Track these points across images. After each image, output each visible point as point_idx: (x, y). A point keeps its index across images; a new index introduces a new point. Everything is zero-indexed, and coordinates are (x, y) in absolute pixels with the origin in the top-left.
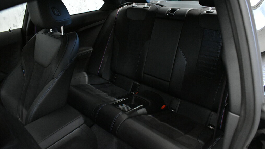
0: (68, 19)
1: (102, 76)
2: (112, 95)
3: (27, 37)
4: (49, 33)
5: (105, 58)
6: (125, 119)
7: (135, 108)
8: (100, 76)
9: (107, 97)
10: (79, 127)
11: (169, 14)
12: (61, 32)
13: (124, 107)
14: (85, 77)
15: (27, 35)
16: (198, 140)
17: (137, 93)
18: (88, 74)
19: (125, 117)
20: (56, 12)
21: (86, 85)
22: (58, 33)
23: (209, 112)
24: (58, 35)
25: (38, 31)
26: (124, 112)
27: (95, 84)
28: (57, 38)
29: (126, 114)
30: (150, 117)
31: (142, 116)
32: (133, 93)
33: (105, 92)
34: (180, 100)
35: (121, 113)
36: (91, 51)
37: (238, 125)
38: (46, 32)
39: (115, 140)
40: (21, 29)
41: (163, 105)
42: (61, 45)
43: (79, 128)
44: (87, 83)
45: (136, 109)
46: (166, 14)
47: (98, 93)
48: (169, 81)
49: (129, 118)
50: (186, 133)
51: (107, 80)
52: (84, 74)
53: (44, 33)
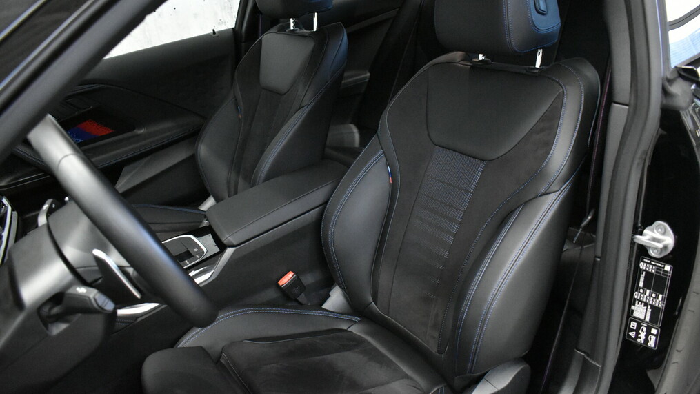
4: (287, 31)
12: (312, 26)
14: (353, 133)
15: (243, 41)
25: (263, 32)
28: (304, 36)
36: (365, 78)
38: (281, 31)
40: (233, 29)
42: (314, 46)
52: (351, 129)
53: (279, 31)
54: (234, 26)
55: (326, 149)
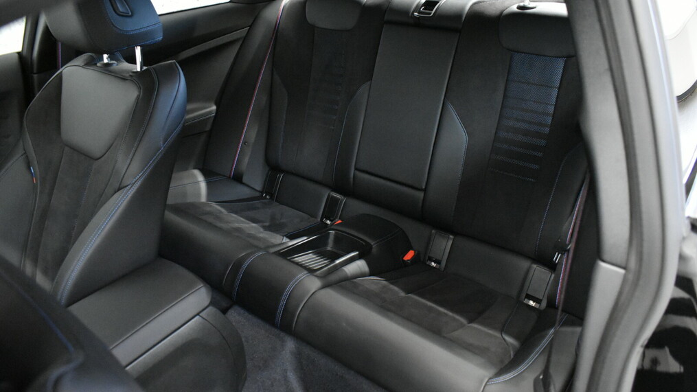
0: (152, 27)
1: (245, 180)
2: (274, 227)
3: (35, 76)
4: (98, 65)
5: (251, 132)
6: (313, 291)
7: (338, 262)
8: (238, 178)
9: (261, 235)
10: (198, 314)
11: (420, 13)
12: (135, 63)
13: (308, 258)
14: (198, 182)
15: (35, 71)
16: (503, 335)
17: (340, 221)
18: (207, 174)
19: (313, 284)
20: (121, 9)
21: (203, 203)
22: (126, 65)
23: (524, 264)
24: (127, 71)
25: (65, 62)
26: (311, 271)
27: (223, 202)
28: (124, 79)
29: (317, 276)
30: (376, 283)
31: (355, 280)
32: (328, 222)
33: (254, 221)
34: (451, 237)
35: (303, 275)
36: (210, 112)
37: (620, 293)
38: (90, 63)
39: (290, 345)
40: (19, 53)
41: (408, 251)
42: (138, 97)
43: (198, 317)
44: (203, 199)
45: (340, 262)
46: (413, 14)
47: (237, 225)
48: (424, 187)
49: (324, 287)
50: (471, 321)
51: (255, 190)
52: (194, 176)
53: (86, 64)
54: (19, 49)
55: (167, 213)
